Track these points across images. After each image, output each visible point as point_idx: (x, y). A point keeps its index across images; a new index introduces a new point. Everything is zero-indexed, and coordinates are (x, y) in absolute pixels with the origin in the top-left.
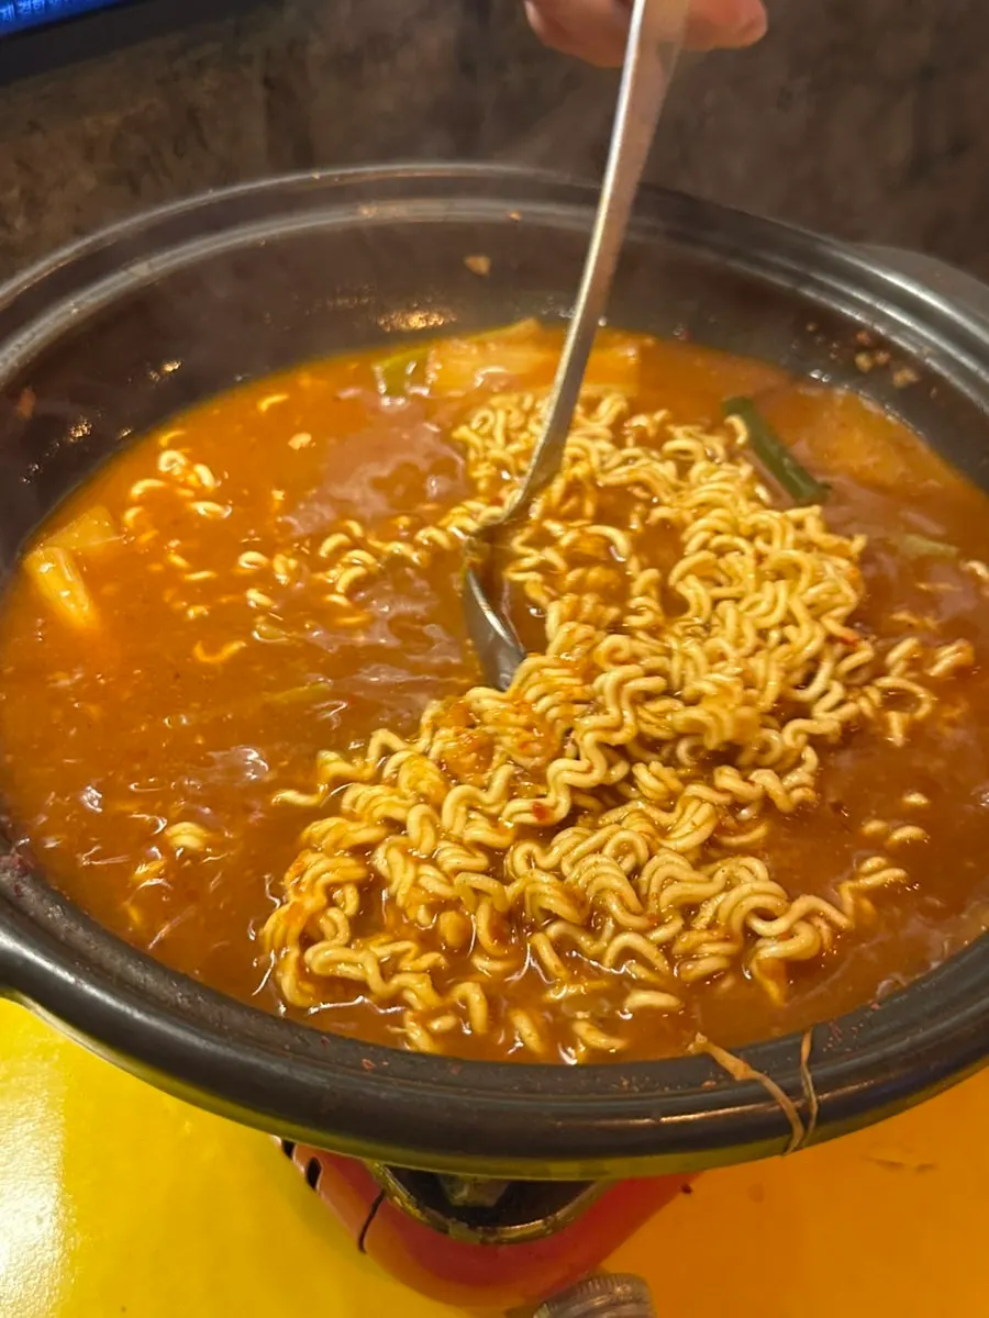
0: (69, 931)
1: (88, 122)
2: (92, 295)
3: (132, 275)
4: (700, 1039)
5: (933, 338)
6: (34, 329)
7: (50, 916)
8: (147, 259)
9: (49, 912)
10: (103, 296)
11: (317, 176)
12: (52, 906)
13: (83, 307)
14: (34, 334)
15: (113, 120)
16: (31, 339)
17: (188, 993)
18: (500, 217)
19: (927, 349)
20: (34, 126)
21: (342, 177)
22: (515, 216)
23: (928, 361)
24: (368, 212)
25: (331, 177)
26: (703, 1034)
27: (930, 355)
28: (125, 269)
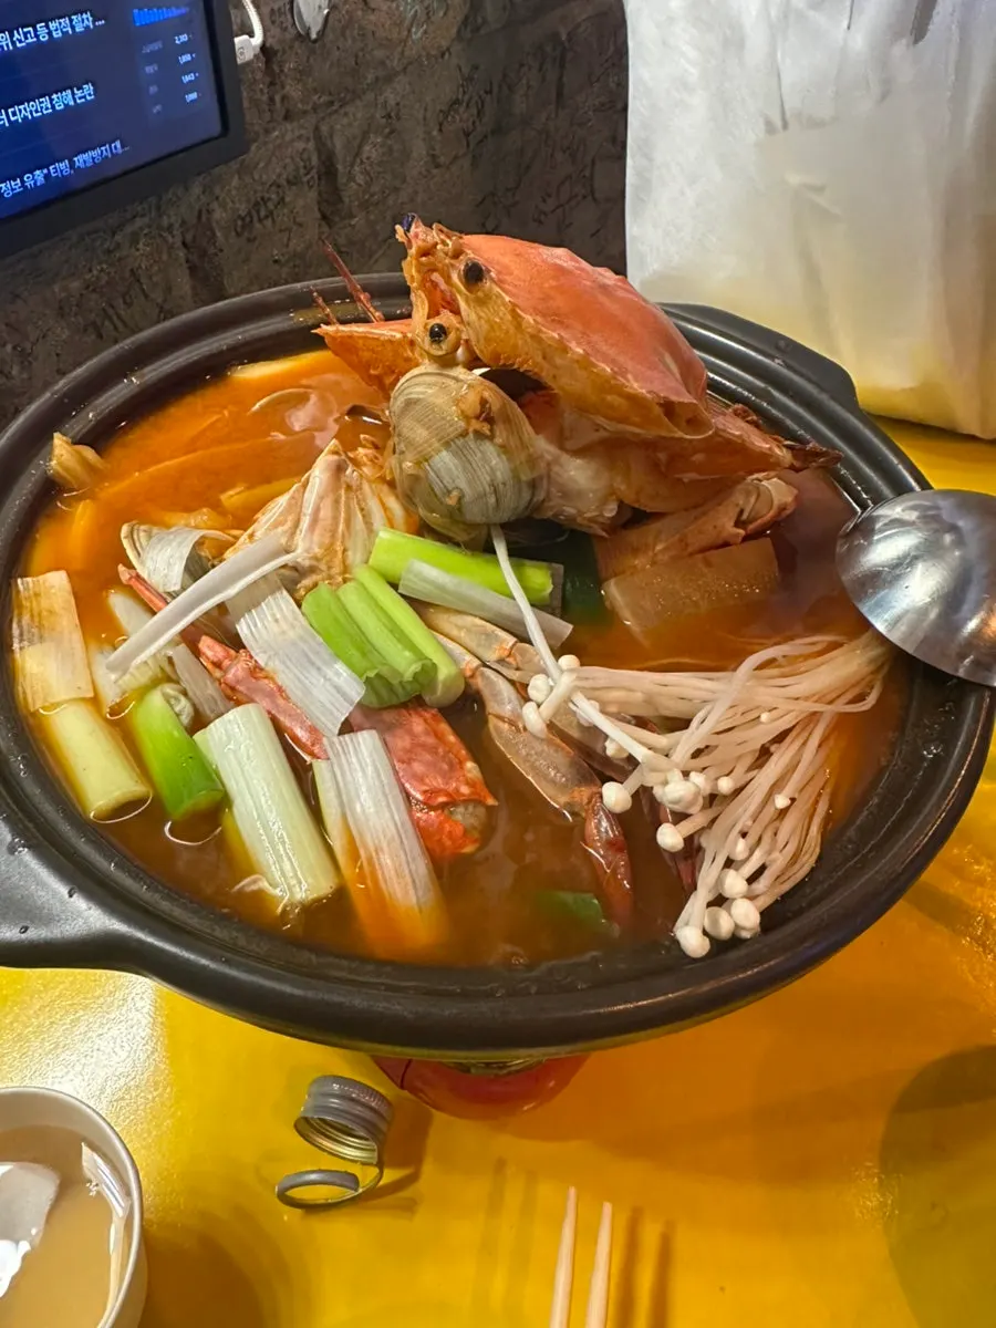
1: (56, 287)
20: (16, 295)
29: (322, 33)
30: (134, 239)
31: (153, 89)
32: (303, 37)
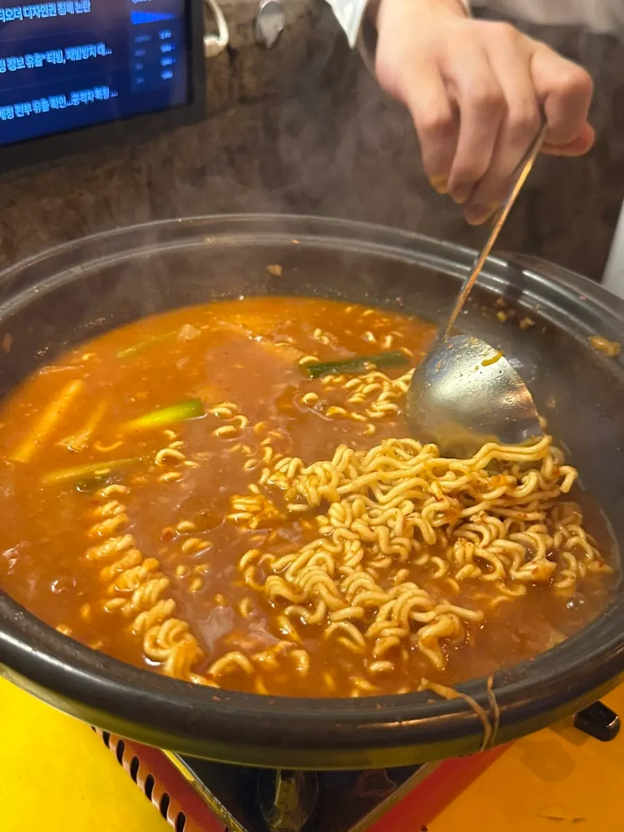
0: (27, 626)
1: (45, 202)
2: (47, 283)
3: (71, 272)
4: (424, 682)
5: (541, 300)
6: (13, 300)
7: (16, 618)
8: (80, 264)
9: (15, 616)
10: (54, 283)
11: (180, 220)
12: (17, 612)
13: (42, 289)
14: (12, 303)
15: (59, 201)
16: (10, 306)
17: (103, 661)
18: (288, 243)
19: (538, 306)
20: (12, 203)
21: (194, 221)
22: (296, 242)
23: (539, 312)
24: (210, 241)
25: (188, 221)
26: (426, 678)
27: (540, 309)
28: (66, 269)
29: (276, 43)
30: (110, 174)
31: (139, 67)
32: (261, 44)
